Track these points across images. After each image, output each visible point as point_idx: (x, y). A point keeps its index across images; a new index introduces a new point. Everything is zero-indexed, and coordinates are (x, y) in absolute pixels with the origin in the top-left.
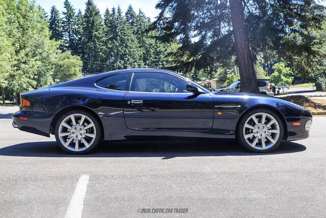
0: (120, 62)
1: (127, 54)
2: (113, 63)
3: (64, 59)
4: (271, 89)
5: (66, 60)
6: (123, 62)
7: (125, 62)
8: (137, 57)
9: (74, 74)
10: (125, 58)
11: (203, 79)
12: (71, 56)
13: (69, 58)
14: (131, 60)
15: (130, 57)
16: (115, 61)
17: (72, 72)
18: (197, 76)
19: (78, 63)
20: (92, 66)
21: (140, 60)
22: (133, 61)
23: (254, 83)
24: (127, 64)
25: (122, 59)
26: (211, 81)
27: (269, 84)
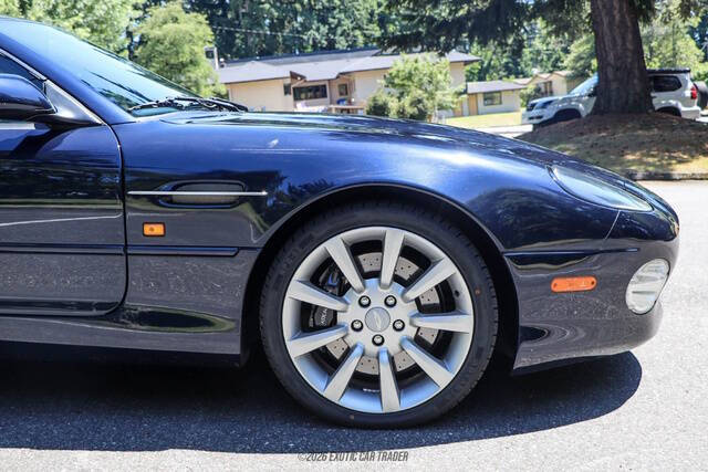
0: (318, 30)
1: (334, 8)
2: (298, 32)
3: (165, 23)
4: (693, 97)
5: (170, 26)
6: (324, 29)
7: (330, 29)
8: (363, 15)
9: (191, 62)
10: (331, 20)
11: (535, 71)
12: (182, 16)
13: (175, 20)
14: (347, 24)
15: (342, 16)
16: (306, 28)
17: (185, 58)
18: (517, 64)
19: (201, 33)
20: (245, 41)
21: (370, 21)
22: (351, 26)
23: (636, 81)
24: (334, 34)
25: (323, 21)
26: (553, 78)
27: (690, 85)
